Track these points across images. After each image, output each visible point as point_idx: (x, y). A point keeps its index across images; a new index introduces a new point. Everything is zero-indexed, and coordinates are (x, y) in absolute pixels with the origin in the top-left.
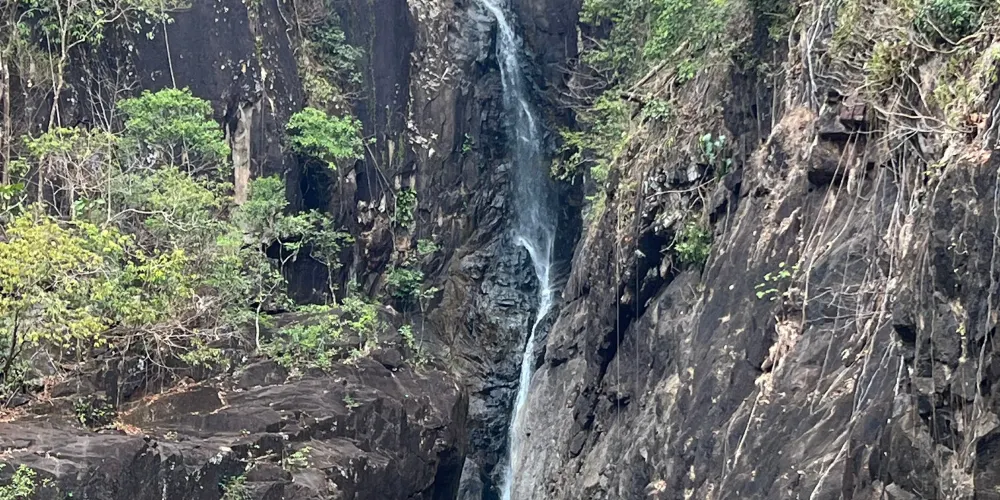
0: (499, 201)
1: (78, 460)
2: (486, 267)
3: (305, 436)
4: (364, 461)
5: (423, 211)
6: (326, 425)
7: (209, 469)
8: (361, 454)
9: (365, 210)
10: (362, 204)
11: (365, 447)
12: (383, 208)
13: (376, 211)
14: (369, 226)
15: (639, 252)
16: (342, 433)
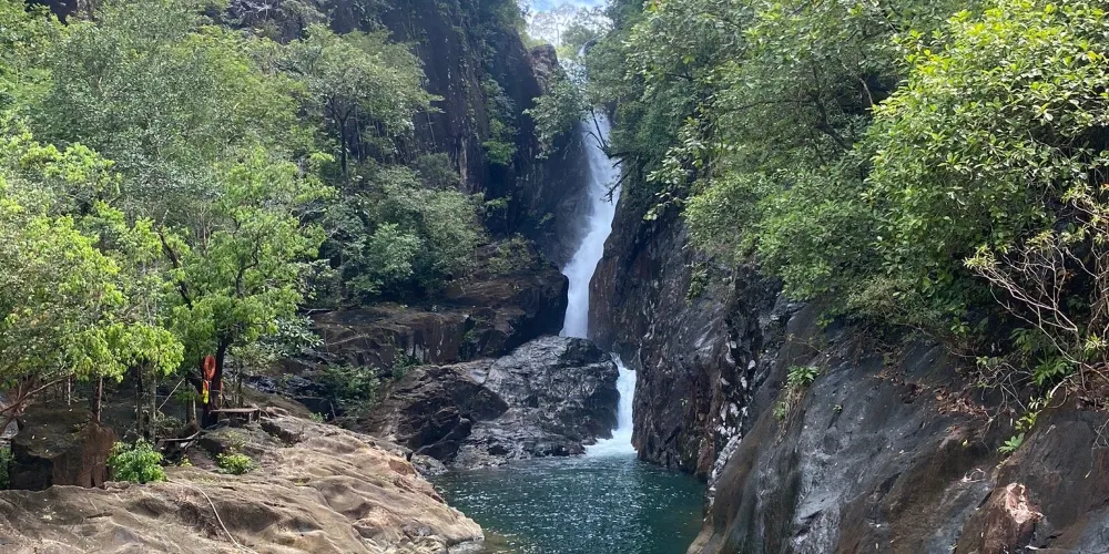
2: (575, 206)
3: (498, 306)
4: (525, 316)
6: (507, 300)
7: (460, 325)
8: (523, 312)
10: (518, 178)
11: (524, 309)
12: (527, 179)
14: (521, 188)
16: (515, 303)
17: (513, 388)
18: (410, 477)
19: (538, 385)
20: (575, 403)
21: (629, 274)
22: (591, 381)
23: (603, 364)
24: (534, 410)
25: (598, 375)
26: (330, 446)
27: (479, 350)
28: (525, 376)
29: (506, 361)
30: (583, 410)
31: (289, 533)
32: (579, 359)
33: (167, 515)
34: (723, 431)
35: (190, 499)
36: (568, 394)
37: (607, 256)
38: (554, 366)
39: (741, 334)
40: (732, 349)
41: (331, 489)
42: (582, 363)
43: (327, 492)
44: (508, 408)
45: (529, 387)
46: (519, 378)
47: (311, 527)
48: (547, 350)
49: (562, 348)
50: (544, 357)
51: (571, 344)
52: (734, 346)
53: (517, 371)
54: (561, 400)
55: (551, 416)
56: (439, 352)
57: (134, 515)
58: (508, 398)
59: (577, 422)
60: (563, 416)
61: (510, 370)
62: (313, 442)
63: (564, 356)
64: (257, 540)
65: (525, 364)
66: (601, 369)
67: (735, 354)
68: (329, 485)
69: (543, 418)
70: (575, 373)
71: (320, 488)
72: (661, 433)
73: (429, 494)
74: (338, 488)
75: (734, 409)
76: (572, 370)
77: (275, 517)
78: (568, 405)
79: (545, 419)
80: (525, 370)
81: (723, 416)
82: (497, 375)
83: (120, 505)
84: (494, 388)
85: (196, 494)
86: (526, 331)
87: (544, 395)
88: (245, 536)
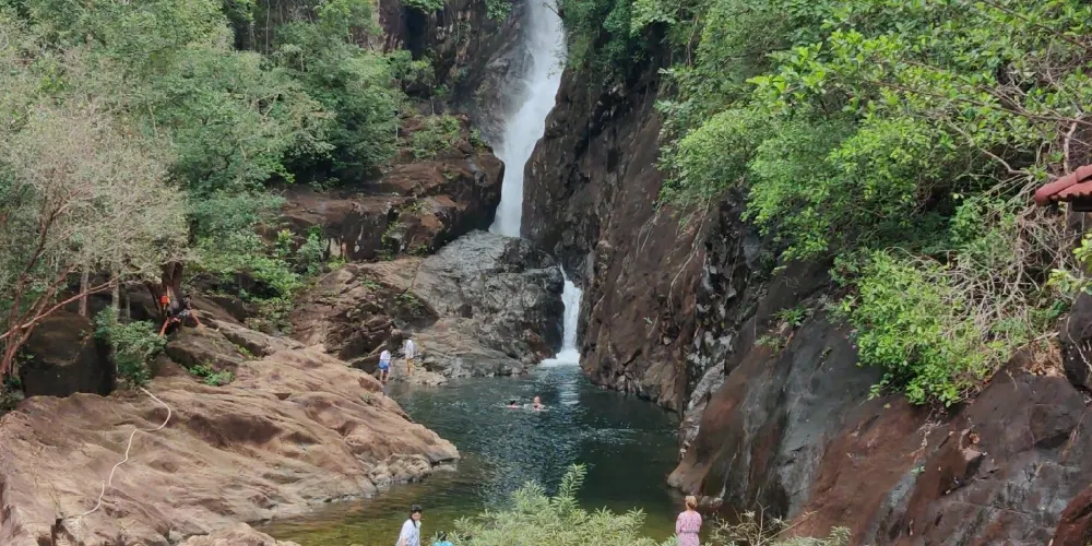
0: (518, 25)
1: (322, 215)
2: (508, 66)
3: (424, 195)
4: (455, 208)
5: (473, 32)
6: (435, 188)
7: (382, 217)
8: (452, 204)
9: (441, 31)
10: (439, 28)
11: (454, 200)
12: (451, 30)
13: (447, 32)
14: (443, 41)
15: (599, 102)
16: (443, 192)
17: (444, 294)
18: (378, 395)
19: (471, 292)
20: (514, 314)
21: (579, 162)
22: (534, 291)
23: (546, 270)
24: (469, 322)
25: (540, 283)
26: (299, 361)
27: (402, 247)
28: (457, 281)
29: (433, 261)
30: (523, 323)
31: (291, 447)
32: (519, 263)
33: (181, 425)
34: (697, 360)
35: (197, 411)
36: (506, 303)
37: (550, 136)
38: (490, 270)
39: (722, 258)
40: (712, 275)
41: (316, 406)
42: (520, 269)
43: (313, 409)
44: (437, 318)
45: (461, 294)
46: (451, 283)
47: (310, 441)
48: (481, 251)
49: (500, 249)
50: (477, 260)
51: (510, 245)
52: (714, 271)
53: (448, 274)
54: (496, 311)
55: (487, 328)
56: (357, 248)
57: (151, 424)
58: (439, 305)
59: (517, 337)
60: (503, 330)
61: (440, 274)
62: (281, 355)
63: (504, 258)
64: (262, 452)
65: (456, 266)
66: (545, 276)
67: (715, 280)
68: (313, 401)
69: (479, 331)
70: (515, 279)
71: (306, 404)
72: (619, 356)
73: (398, 414)
74: (322, 405)
75: (709, 339)
76: (511, 276)
77: (277, 431)
78: (506, 317)
79: (481, 332)
80: (458, 274)
81: (697, 343)
82: (425, 279)
83: (138, 414)
84: (424, 294)
85: (201, 405)
86: (457, 227)
87: (478, 304)
88: (249, 446)
